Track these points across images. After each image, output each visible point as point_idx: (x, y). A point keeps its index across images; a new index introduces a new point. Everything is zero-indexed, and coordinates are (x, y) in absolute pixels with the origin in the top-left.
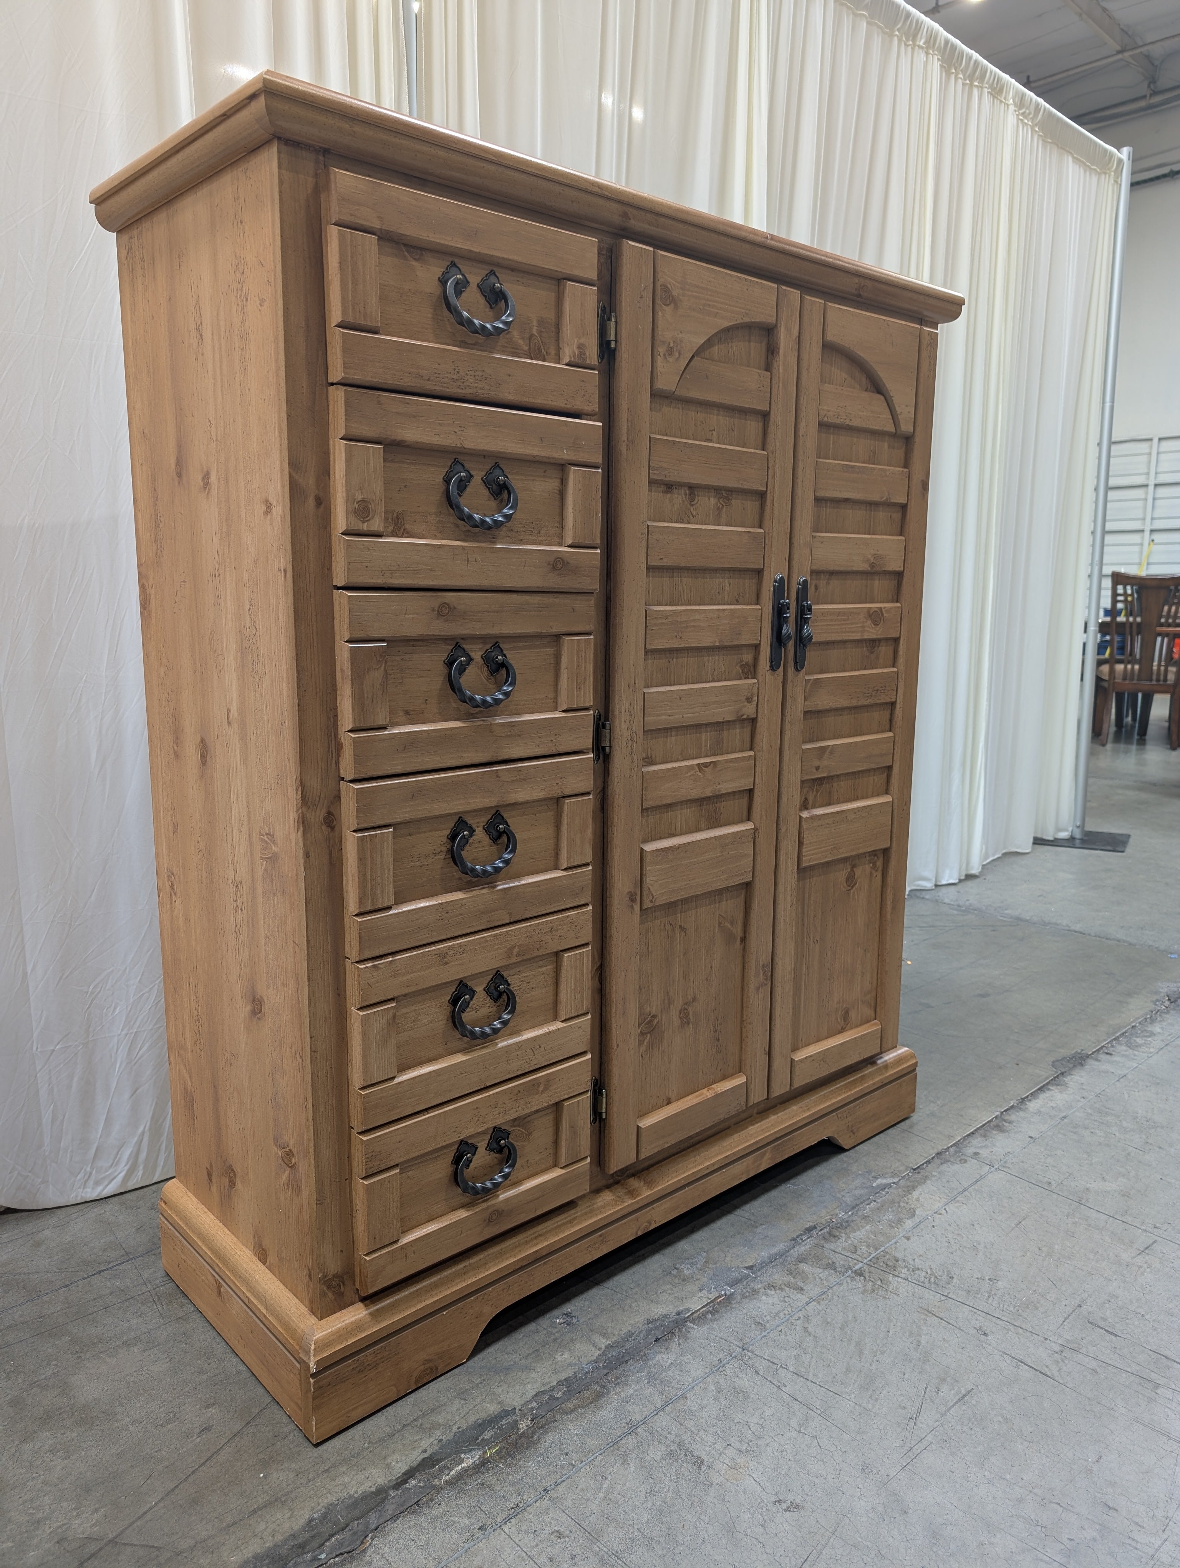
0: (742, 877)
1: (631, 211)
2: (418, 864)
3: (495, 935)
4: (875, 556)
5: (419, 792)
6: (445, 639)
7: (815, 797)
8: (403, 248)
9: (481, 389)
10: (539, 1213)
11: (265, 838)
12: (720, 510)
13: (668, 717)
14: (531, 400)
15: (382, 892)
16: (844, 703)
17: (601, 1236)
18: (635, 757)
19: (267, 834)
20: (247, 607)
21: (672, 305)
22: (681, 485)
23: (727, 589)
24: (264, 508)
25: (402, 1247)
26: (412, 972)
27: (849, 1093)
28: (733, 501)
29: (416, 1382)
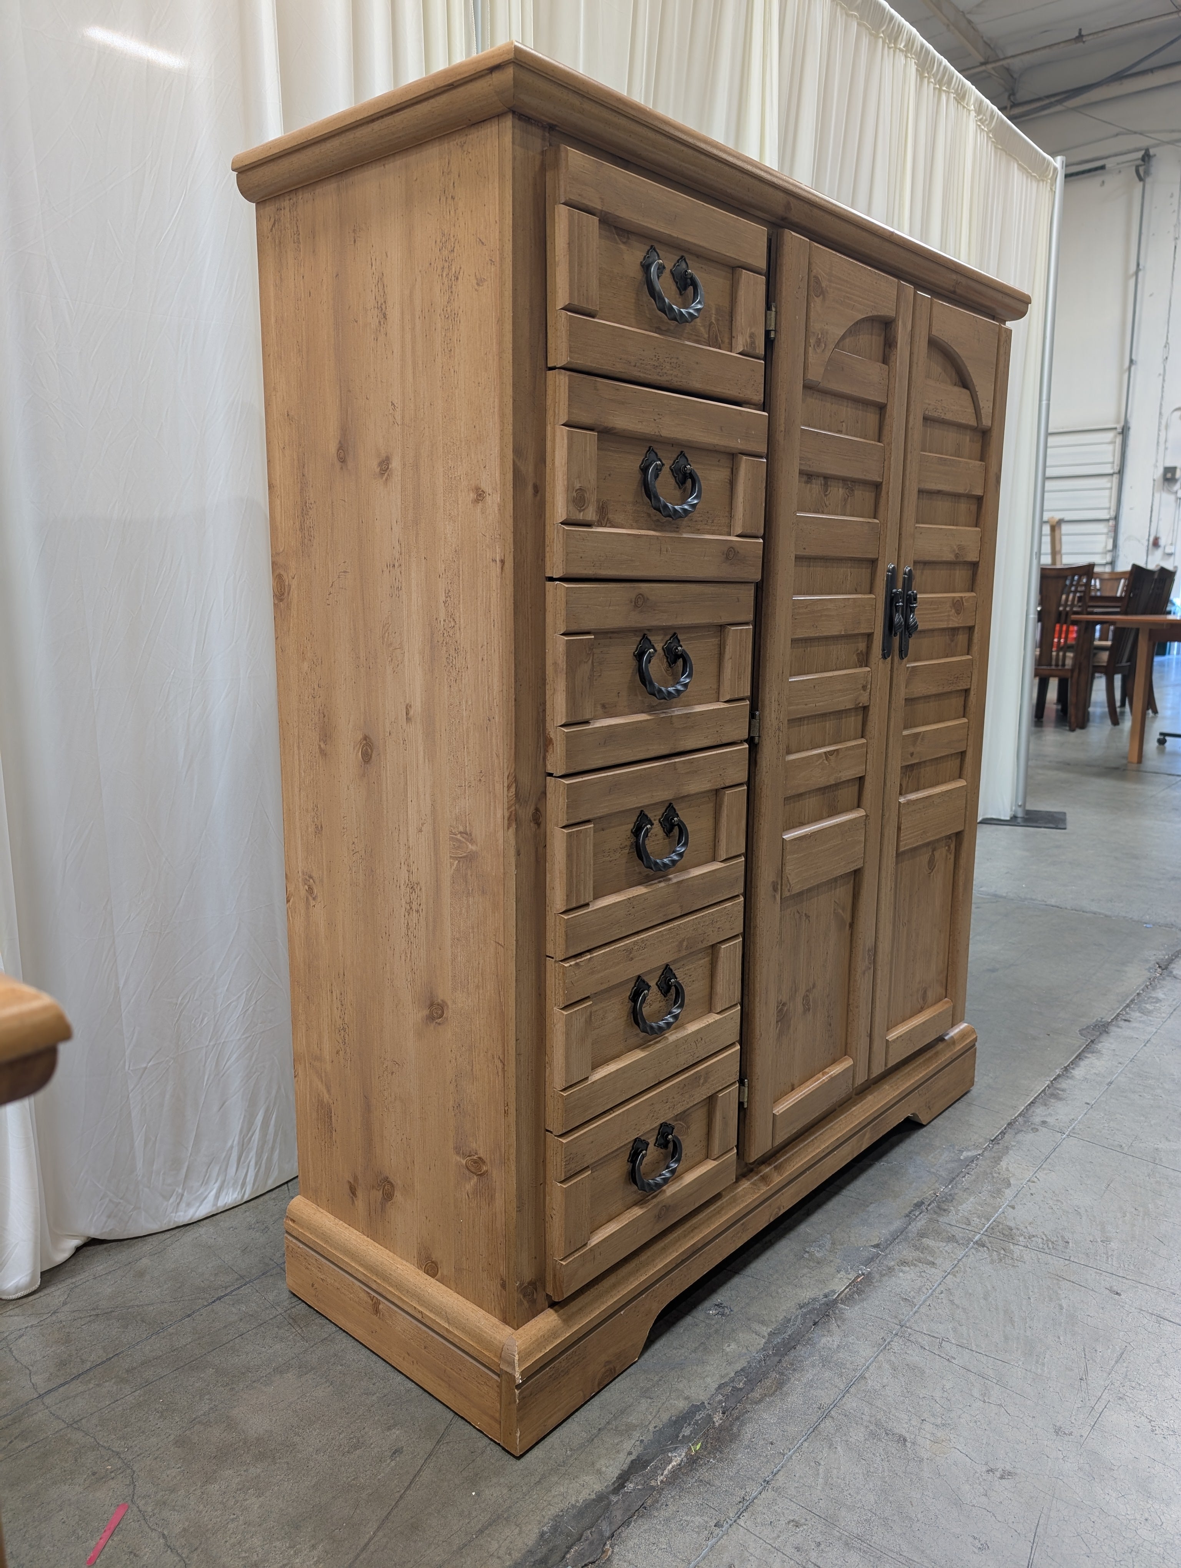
0: (855, 864)
2: (608, 859)
3: (670, 929)
4: (960, 548)
5: (614, 786)
6: (635, 631)
7: (908, 782)
8: (614, 231)
9: (676, 376)
10: (697, 1205)
11: (459, 837)
12: (845, 500)
13: (804, 706)
14: (713, 389)
15: (585, 888)
16: (933, 690)
17: (742, 1224)
18: (781, 747)
19: (461, 833)
20: (442, 598)
21: (821, 296)
22: (818, 475)
24: (472, 495)
25: (591, 1249)
26: (606, 969)
27: (928, 1071)
28: (856, 492)
29: (599, 1384)
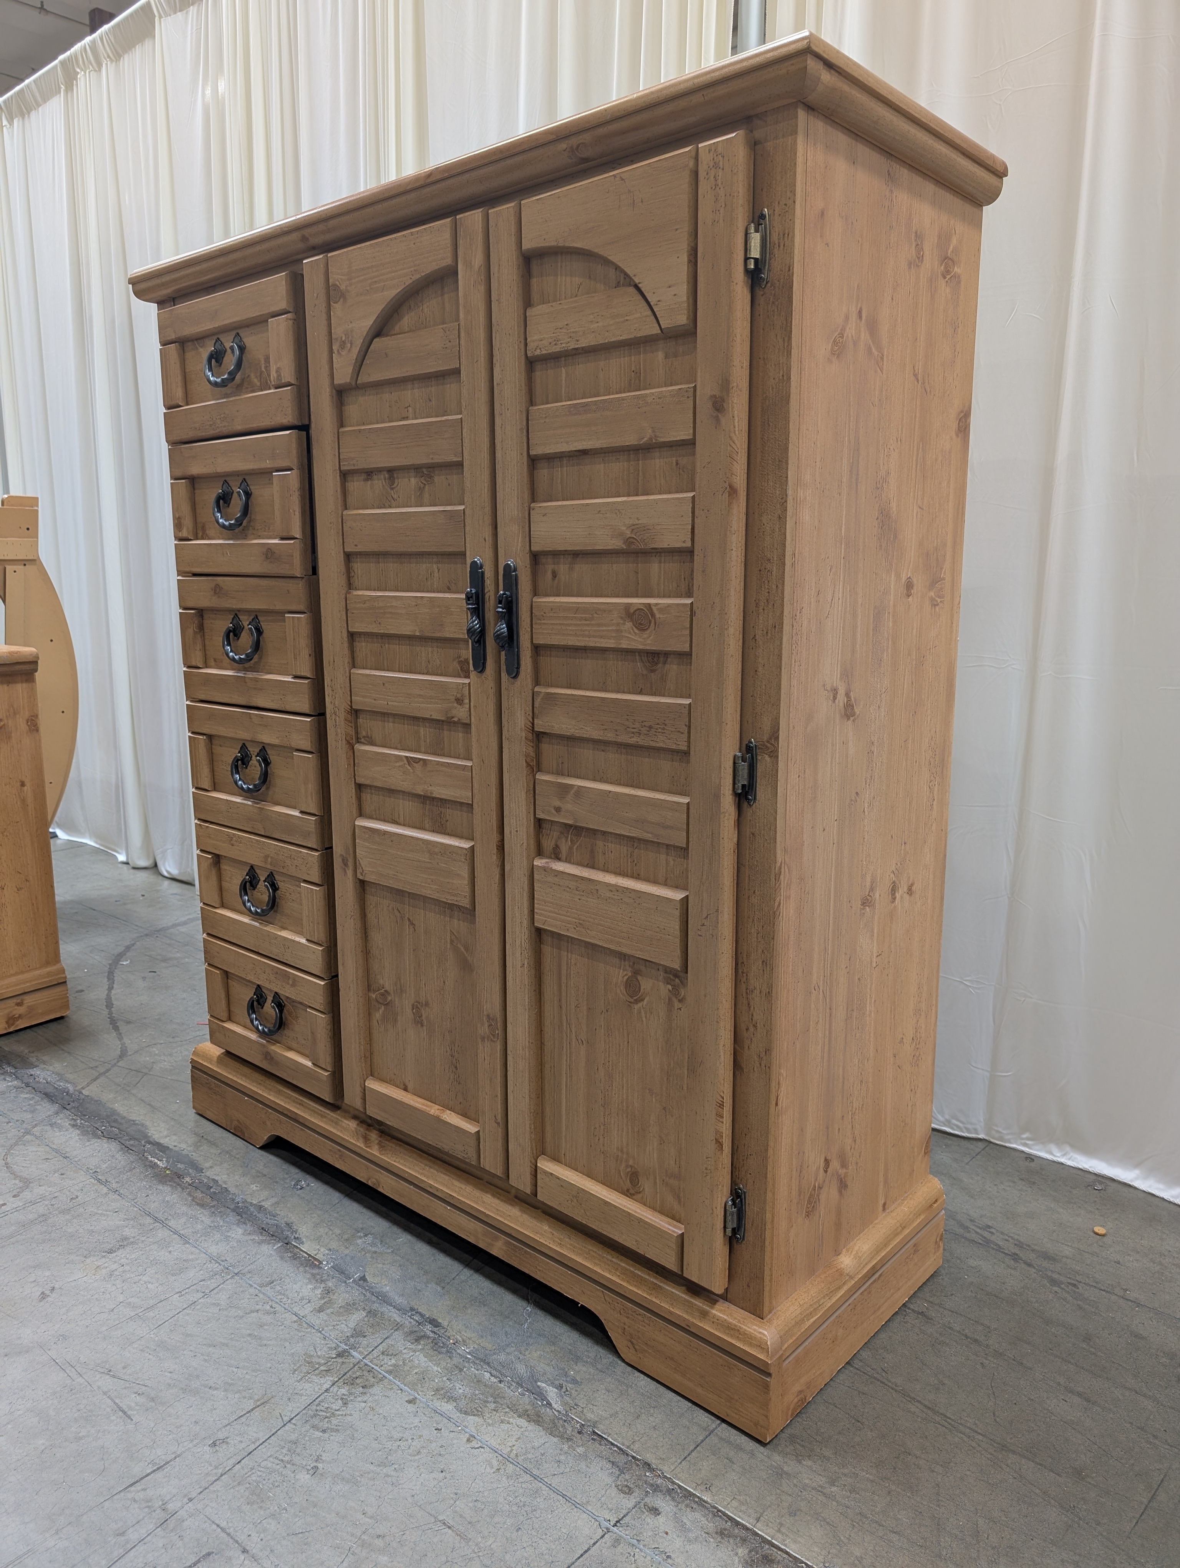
1: (307, 232)
4: (633, 528)
7: (571, 848)
10: (295, 1083)
12: (421, 490)
13: (373, 701)
14: (251, 426)
21: (342, 300)
22: (379, 470)
23: (436, 574)
28: (436, 479)
29: (234, 1129)
